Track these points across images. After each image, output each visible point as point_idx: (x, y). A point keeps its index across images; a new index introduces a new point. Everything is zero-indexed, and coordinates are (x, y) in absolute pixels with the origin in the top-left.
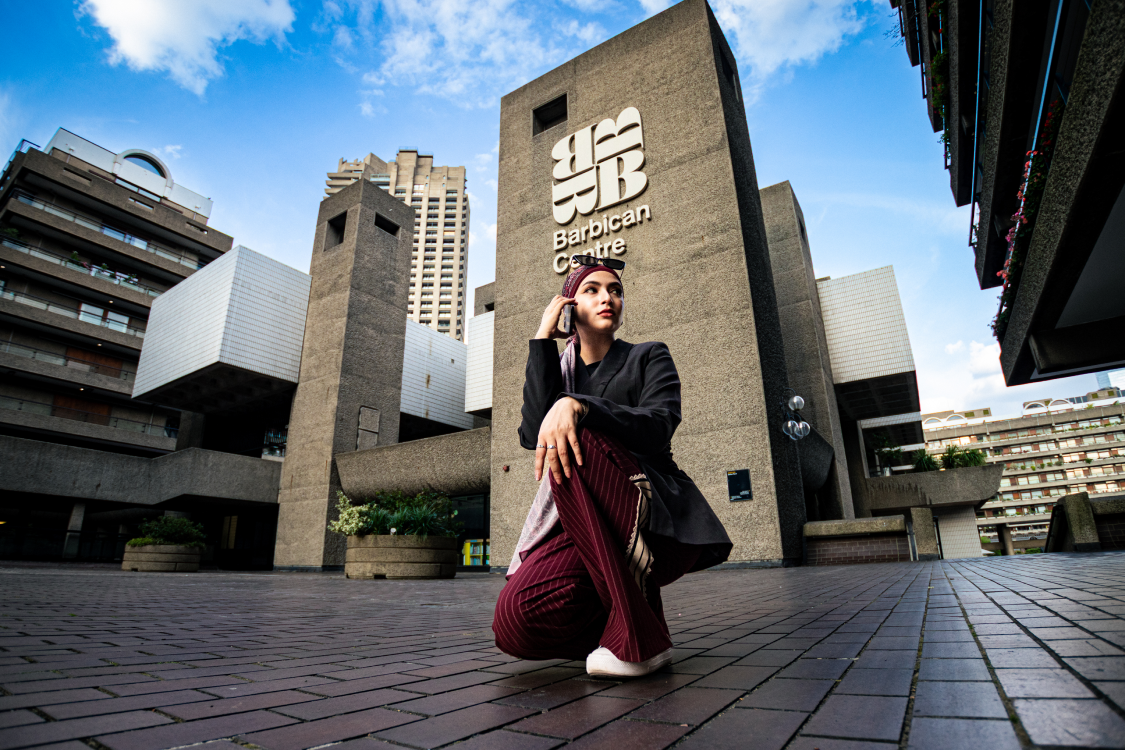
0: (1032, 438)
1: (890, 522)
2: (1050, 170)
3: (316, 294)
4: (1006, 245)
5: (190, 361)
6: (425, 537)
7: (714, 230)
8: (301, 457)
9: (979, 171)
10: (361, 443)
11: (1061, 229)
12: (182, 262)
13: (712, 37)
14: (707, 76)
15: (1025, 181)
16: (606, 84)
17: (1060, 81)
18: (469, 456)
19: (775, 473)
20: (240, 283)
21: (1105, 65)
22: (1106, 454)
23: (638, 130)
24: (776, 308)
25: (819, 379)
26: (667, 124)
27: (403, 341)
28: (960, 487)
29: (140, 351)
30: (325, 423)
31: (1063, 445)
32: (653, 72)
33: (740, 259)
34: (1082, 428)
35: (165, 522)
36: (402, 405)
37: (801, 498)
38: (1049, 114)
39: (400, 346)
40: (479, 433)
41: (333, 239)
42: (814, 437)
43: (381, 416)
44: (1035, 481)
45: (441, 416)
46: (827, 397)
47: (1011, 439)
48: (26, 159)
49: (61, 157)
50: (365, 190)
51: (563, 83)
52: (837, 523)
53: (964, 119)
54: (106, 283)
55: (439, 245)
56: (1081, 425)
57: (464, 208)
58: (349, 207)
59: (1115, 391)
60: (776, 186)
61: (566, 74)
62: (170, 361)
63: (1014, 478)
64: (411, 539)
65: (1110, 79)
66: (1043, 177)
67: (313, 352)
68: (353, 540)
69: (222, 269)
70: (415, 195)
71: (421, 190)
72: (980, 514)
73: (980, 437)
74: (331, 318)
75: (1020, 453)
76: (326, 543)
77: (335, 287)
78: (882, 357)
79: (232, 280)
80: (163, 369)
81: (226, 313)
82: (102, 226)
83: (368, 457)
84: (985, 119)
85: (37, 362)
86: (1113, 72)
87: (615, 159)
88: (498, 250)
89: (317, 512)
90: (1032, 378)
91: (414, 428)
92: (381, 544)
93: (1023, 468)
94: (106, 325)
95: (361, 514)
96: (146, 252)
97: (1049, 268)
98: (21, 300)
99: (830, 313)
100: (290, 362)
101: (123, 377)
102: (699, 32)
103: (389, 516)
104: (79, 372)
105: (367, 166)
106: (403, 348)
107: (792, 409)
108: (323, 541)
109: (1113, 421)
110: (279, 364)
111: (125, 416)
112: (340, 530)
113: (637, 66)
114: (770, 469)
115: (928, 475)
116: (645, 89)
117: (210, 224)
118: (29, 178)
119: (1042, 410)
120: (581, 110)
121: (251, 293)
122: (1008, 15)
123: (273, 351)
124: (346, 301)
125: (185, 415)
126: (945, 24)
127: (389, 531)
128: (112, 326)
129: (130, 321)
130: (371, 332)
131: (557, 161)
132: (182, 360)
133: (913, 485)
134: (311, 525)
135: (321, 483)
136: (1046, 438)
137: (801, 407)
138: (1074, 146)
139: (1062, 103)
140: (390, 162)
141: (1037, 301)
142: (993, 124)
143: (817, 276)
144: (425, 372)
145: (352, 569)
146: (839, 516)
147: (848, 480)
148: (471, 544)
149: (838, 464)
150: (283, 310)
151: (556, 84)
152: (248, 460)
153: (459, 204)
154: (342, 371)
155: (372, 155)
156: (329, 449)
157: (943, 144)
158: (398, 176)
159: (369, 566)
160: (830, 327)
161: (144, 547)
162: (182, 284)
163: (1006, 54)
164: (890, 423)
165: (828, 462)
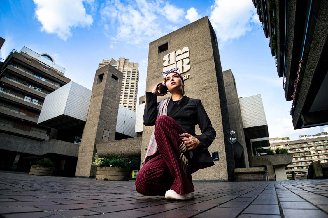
0: (302, 146)
1: (260, 169)
2: (306, 66)
3: (93, 96)
4: (294, 88)
5: (55, 114)
6: (121, 168)
7: (209, 82)
8: (85, 143)
9: (286, 67)
10: (104, 140)
11: (310, 83)
12: (55, 86)
13: (210, 28)
14: (208, 39)
15: (299, 69)
16: (179, 40)
17: (309, 41)
18: (135, 145)
19: (226, 153)
20: (71, 92)
21: (322, 36)
22: (324, 152)
23: (188, 53)
24: (227, 105)
25: (239, 126)
26: (196, 52)
27: (118, 111)
28: (281, 160)
29: (41, 110)
30: (93, 134)
31: (311, 148)
32: (193, 37)
33: (217, 90)
34: (316, 144)
35: (44, 161)
36: (116, 130)
37: (234, 161)
38: (306, 50)
39: (117, 112)
40: (138, 138)
41: (99, 81)
42: (237, 143)
43: (110, 132)
44: (303, 159)
45: (128, 134)
46: (241, 132)
47: (296, 146)
48: (14, 54)
49: (23, 54)
50: (109, 67)
51: (167, 39)
52: (244, 169)
53: (281, 52)
54: (33, 90)
55: (130, 85)
56: (316, 143)
57: (138, 74)
58: (104, 72)
59: (326, 133)
60: (227, 71)
61: (168, 37)
62: (49, 113)
63: (296, 158)
64: (116, 168)
65: (323, 39)
66: (304, 68)
67: (91, 113)
68: (99, 168)
69: (67, 88)
70: (124, 70)
71: (126, 69)
72: (287, 168)
73: (286, 145)
74: (97, 103)
75: (298, 150)
76: (91, 170)
77: (99, 94)
78: (257, 121)
79: (69, 91)
80: (47, 116)
81: (67, 100)
82: (33, 74)
83: (105, 144)
84: (287, 52)
85: (11, 112)
86: (324, 37)
87: (181, 61)
88: (146, 86)
89: (89, 160)
90: (302, 127)
91: (119, 136)
92: (107, 170)
93: (299, 155)
94: (32, 102)
95: (102, 160)
96: (45, 82)
97: (307, 94)
98: (8, 94)
99: (242, 107)
100: (84, 115)
101: (35, 118)
102: (206, 27)
103: (110, 161)
104: (23, 115)
105: (110, 62)
106: (117, 113)
107: (231, 134)
108: (90, 169)
109: (325, 142)
110: (81, 116)
111: (35, 129)
112: (95, 165)
113: (188, 35)
114: (224, 152)
115: (271, 156)
116: (190, 42)
117: (64, 75)
118: (14, 60)
119: (304, 138)
120: (172, 47)
121: (75, 95)
122: (294, 23)
123: (80, 112)
124: (102, 99)
125: (53, 130)
126: (276, 26)
127: (110, 166)
128: (33, 103)
129: (39, 102)
130: (108, 108)
131: (165, 61)
132: (53, 113)
133: (267, 159)
134: (87, 164)
135: (91, 151)
136: (306, 146)
137: (234, 134)
138: (313, 59)
139: (310, 47)
140: (117, 61)
141: (303, 104)
142: (289, 53)
143: (239, 97)
144: (124, 120)
145: (98, 177)
146: (245, 167)
147: (247, 157)
148: (135, 172)
149: (244, 152)
150: (83, 100)
151: (165, 40)
152: (70, 144)
153: (136, 73)
154: (99, 119)
155: (112, 59)
156: (94, 141)
157: (275, 60)
158: (119, 65)
159: (103, 176)
160: (242, 111)
161: (36, 168)
162: (55, 91)
163: (293, 33)
164: (260, 140)
165: (242, 151)
